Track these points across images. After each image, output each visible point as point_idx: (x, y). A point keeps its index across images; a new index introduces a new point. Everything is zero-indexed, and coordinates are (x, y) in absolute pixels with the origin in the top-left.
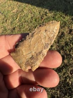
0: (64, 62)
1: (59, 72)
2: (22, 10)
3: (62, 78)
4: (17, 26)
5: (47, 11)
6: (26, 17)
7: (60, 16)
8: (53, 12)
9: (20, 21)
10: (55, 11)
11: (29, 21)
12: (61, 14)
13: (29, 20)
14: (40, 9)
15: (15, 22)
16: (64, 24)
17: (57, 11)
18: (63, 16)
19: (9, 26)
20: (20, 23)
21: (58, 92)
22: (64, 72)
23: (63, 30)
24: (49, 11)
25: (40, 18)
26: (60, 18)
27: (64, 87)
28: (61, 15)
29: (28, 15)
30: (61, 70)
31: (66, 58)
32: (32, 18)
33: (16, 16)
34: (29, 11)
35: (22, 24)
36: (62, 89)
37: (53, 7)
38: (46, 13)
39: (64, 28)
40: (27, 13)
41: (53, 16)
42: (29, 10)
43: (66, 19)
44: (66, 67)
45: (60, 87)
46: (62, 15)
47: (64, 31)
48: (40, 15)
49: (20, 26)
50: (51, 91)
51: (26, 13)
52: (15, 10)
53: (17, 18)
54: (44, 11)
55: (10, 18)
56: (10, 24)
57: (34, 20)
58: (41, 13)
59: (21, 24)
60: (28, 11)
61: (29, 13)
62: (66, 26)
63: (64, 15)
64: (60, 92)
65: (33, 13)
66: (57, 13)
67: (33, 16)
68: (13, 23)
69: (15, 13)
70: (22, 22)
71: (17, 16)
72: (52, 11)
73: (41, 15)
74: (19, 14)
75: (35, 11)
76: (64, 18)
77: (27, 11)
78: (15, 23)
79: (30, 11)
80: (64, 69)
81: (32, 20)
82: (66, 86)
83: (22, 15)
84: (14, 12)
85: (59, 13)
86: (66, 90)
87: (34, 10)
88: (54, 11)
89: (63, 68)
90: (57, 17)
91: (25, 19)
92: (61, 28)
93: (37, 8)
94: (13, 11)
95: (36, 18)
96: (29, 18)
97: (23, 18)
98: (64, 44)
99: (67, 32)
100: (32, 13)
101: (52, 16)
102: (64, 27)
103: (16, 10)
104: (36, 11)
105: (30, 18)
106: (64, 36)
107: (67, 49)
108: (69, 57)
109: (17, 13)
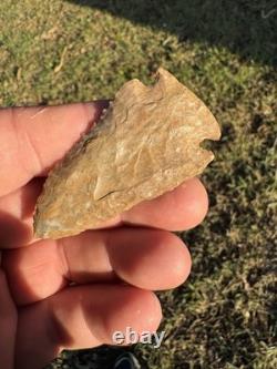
0: (228, 238)
1: (209, 276)
2: (78, 35)
3: (215, 298)
4: (54, 92)
5: (173, 42)
6: (92, 61)
7: (222, 62)
8: (196, 46)
9: (67, 74)
10: (202, 44)
11: (102, 77)
12: (226, 55)
14: (147, 32)
15: (48, 78)
16: (232, 95)
17: (212, 42)
18: (231, 63)
19: (25, 94)
20: (68, 82)
21: (202, 348)
22: (227, 275)
23: (229, 119)
24: (180, 41)
25: (144, 67)
26: (220, 72)
27: (225, 329)
28: (223, 59)
29: (100, 55)
30: (216, 268)
31: (237, 223)
32: (114, 65)
33: (52, 56)
34: (103, 37)
35: (76, 87)
36: (216, 339)
37: (197, 29)
38: (168, 48)
39: (233, 110)
40: (98, 47)
41: (193, 63)
42: (105, 33)
43: (244, 78)
44: (234, 255)
45: (209, 329)
46: (227, 60)
47: (234, 123)
48: (144, 56)
49: (67, 95)
51: (94, 48)
52: (52, 31)
53: (55, 65)
54: (161, 42)
55: (32, 63)
56: (27, 84)
57: (122, 73)
58: (149, 49)
59: (73, 87)
60: (99, 38)
61: (105, 48)
62: (241, 102)
63: (236, 61)
64: (207, 347)
66: (210, 50)
67: (120, 60)
68: (42, 84)
69: (51, 45)
70: (75, 77)
71: (58, 54)
73: (151, 54)
74: (66, 49)
75: (128, 41)
76: (236, 71)
77: (96, 36)
78: (50, 82)
79: (106, 39)
80: (225, 265)
81: (116, 72)
83: (77, 54)
84: (45, 40)
85: (216, 51)
86: (228, 341)
87: (123, 34)
88: (199, 42)
89: (224, 258)
90: (208, 67)
91: (85, 69)
92: (223, 110)
93: (134, 29)
94: (44, 36)
95: (131, 67)
96: (103, 66)
97: (79, 63)
98: (232, 171)
99: (242, 125)
100: (114, 47)
101: (189, 63)
102: (233, 105)
103: (56, 32)
104: (132, 38)
105: (108, 66)
106: (231, 139)
107: (242, 189)
108: (245, 221)
109: (57, 44)
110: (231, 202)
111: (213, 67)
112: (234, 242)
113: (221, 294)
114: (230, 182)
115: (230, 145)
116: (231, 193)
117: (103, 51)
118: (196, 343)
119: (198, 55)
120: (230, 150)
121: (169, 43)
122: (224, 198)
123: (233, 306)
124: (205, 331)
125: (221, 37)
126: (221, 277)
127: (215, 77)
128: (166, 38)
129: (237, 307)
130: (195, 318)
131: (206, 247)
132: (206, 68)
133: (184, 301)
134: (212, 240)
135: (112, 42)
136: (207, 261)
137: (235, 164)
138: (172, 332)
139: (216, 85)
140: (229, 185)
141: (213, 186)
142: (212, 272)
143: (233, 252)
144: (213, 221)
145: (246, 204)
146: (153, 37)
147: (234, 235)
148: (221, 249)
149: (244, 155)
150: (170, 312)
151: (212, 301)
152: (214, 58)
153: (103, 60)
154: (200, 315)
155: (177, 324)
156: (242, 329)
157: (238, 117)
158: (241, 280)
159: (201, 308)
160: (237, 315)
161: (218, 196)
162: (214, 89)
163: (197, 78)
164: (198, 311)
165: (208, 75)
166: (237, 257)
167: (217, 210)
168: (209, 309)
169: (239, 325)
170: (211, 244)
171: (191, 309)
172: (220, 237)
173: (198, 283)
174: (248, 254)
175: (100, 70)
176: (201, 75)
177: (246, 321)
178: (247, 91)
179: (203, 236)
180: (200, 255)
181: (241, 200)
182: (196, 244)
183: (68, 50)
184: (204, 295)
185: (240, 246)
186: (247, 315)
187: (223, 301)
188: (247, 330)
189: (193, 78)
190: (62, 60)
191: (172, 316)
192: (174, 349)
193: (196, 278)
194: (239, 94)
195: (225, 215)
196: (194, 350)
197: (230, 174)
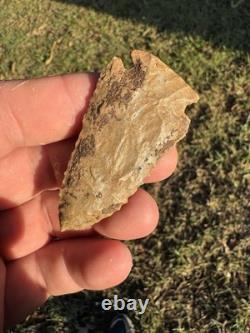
0: (209, 207)
1: (192, 242)
2: (66, 30)
3: (199, 262)
5: (151, 33)
6: (80, 54)
7: (196, 49)
8: (173, 36)
9: (57, 66)
10: (178, 34)
11: (89, 68)
12: (200, 43)
13: (90, 63)
14: (128, 24)
15: (40, 70)
16: (207, 79)
17: (187, 30)
18: (205, 49)
21: (189, 307)
22: (209, 241)
23: (205, 100)
24: (158, 32)
26: (196, 58)
28: (198, 46)
29: (86, 48)
30: (199, 235)
31: (216, 194)
32: (99, 56)
33: (43, 50)
34: (88, 31)
36: (201, 299)
37: (173, 20)
38: (148, 39)
39: (209, 92)
40: (83, 41)
41: (170, 51)
42: (90, 28)
43: (217, 62)
44: (214, 223)
45: (194, 290)
46: (202, 47)
47: (210, 103)
48: (126, 47)
50: (164, 303)
51: (80, 41)
52: (42, 27)
53: (46, 58)
54: (141, 33)
55: (25, 57)
58: (130, 40)
60: (85, 32)
61: (90, 41)
62: (216, 85)
63: (209, 47)
64: (194, 306)
65: (103, 40)
66: (186, 38)
67: (105, 51)
69: (42, 40)
70: (64, 69)
71: (48, 48)
72: (168, 34)
74: (55, 43)
75: (111, 33)
76: (209, 57)
77: (82, 31)
79: (91, 32)
80: (207, 232)
81: (101, 63)
82: (215, 286)
83: (65, 47)
84: (36, 36)
85: (191, 39)
86: (212, 300)
87: (107, 27)
88: (175, 31)
89: (206, 225)
90: (184, 54)
91: (74, 61)
92: (200, 92)
93: (116, 23)
94: (35, 32)
97: (67, 56)
98: (210, 147)
99: (217, 105)
100: (99, 40)
101: (167, 51)
102: (208, 87)
103: (45, 29)
104: (115, 31)
105: (94, 57)
106: (208, 118)
107: (219, 163)
108: (224, 191)
109: (47, 40)
110: (211, 175)
111: (189, 53)
112: (214, 211)
113: (204, 258)
114: (208, 156)
115: (207, 123)
116: (209, 166)
117: (88, 44)
118: (184, 302)
119: (174, 44)
120: (207, 128)
121: (148, 34)
122: (203, 171)
123: (215, 268)
124: (191, 292)
125: (195, 26)
126: (204, 244)
128: (145, 30)
129: (219, 269)
130: (182, 281)
131: (189, 216)
132: (183, 55)
133: (171, 266)
134: (194, 210)
135: (97, 35)
136: (190, 229)
137: (213, 141)
138: (161, 294)
139: (192, 70)
140: (208, 160)
141: (194, 161)
142: (195, 238)
143: (214, 220)
144: (194, 192)
145: (223, 176)
146: (134, 30)
147: (213, 204)
148: (202, 218)
149: (220, 132)
150: (159, 277)
151: (196, 265)
152: (190, 45)
153: (89, 52)
154: (186, 278)
155: (166, 286)
156: (225, 288)
157: (213, 98)
158: (222, 244)
159: (186, 271)
160: (219, 276)
161: (198, 170)
162: (190, 74)
163: (175, 64)
164: (184, 274)
165: (184, 61)
166: (217, 224)
167: (197, 183)
168: (194, 272)
169: (221, 285)
170: (193, 214)
171: (177, 272)
172: (201, 206)
173: (183, 249)
174: (227, 221)
175: (86, 61)
176: (178, 62)
177: (228, 281)
178: (220, 74)
179: (186, 206)
180: (184, 224)
181: (219, 172)
182: (180, 214)
183: (58, 44)
184: (189, 259)
185: (219, 214)
186: (229, 275)
187: (206, 264)
188: (229, 289)
189: (171, 64)
190: (52, 53)
191: (160, 279)
192: (163, 309)
193: (180, 244)
194: (213, 77)
195: (205, 187)
196: (182, 309)
197: (208, 149)
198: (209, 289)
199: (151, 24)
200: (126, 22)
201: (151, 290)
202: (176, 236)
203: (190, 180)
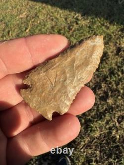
110: (109, 87)
111: (98, 26)
112: (111, 105)
113: (105, 128)
114: (107, 77)
115: (107, 61)
116: (108, 82)
117: (47, 22)
118: (95, 150)
119: (90, 22)
120: (107, 63)
121: (77, 17)
122: (105, 85)
123: (111, 133)
124: (99, 145)
125: (101, 13)
126: (105, 121)
127: (99, 31)
128: (76, 15)
129: (113, 133)
130: (94, 139)
131: (98, 107)
132: (94, 27)
133: (89, 132)
134: (100, 104)
135: (51, 18)
136: (98, 113)
137: (110, 70)
138: (84, 146)
140: (107, 79)
141: (100, 80)
142: (101, 118)
143: (110, 109)
144: (100, 95)
145: (115, 87)
146: (70, 15)
147: (110, 101)
148: (105, 108)
149: (113, 65)
150: (83, 137)
151: (102, 131)
152: (98, 22)
153: (47, 26)
154: (96, 137)
155: (86, 142)
156: (116, 143)
157: (110, 49)
158: (115, 121)
159: (97, 134)
160: (113, 137)
161: (102, 84)
163: (91, 32)
165: (95, 30)
166: (112, 111)
167: (102, 90)
168: (101, 135)
170: (100, 106)
171: (92, 135)
172: (104, 102)
173: (95, 123)
174: (117, 109)
175: (46, 30)
176: (92, 31)
177: (118, 140)
178: (113, 37)
180: (95, 111)
181: (113, 86)
183: (32, 22)
184: (98, 128)
185: (113, 106)
186: (118, 137)
187: (106, 131)
188: (118, 144)
189: (89, 32)
190: (29, 26)
191: (84, 138)
192: (85, 153)
193: (94, 121)
194: (110, 38)
195: (106, 93)
196: (94, 153)
197: (107, 74)
198: (108, 143)
199: (78, 12)
200: (66, 11)
201: (79, 144)
202: (92, 117)
203: (98, 89)
